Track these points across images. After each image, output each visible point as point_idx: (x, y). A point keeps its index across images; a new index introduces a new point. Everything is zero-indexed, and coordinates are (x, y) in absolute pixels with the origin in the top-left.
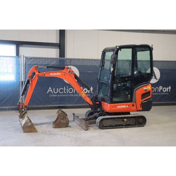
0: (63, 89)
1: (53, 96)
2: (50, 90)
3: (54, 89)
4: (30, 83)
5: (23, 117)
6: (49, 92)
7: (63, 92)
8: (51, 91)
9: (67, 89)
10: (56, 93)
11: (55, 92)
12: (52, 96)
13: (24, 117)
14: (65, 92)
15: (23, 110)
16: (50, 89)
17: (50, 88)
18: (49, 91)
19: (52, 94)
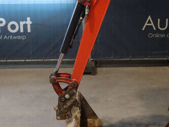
1: (157, 36)
4: (86, 13)
5: (68, 115)
10: (163, 29)
11: (161, 27)
12: (153, 36)
13: (70, 117)
15: (67, 96)
16: (149, 20)
17: (149, 18)
19: (154, 32)
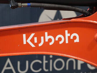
0: (40, 62)
2: (8, 66)
3: (19, 63)
6: (6, 71)
7: (40, 70)
8: (12, 67)
9: (51, 61)
14: (46, 68)
18: (5, 68)
